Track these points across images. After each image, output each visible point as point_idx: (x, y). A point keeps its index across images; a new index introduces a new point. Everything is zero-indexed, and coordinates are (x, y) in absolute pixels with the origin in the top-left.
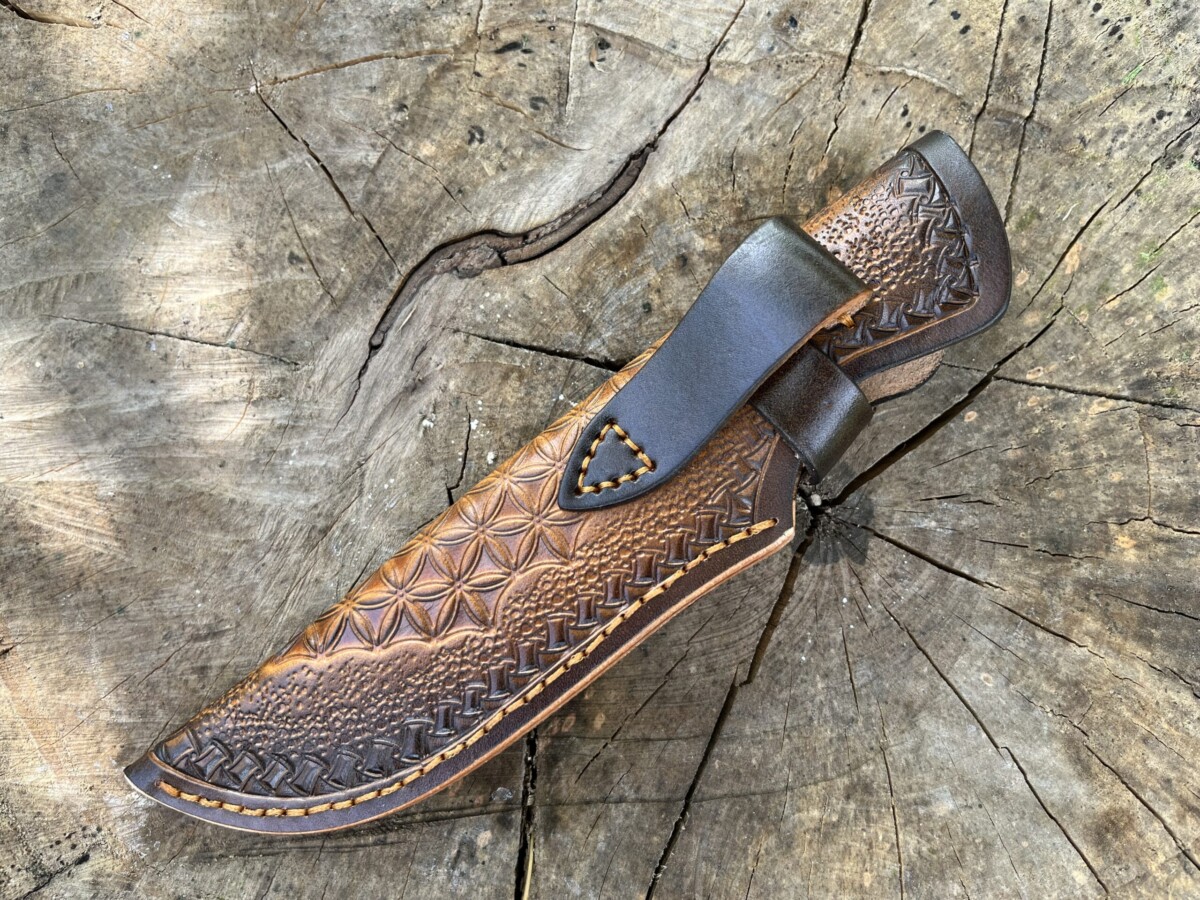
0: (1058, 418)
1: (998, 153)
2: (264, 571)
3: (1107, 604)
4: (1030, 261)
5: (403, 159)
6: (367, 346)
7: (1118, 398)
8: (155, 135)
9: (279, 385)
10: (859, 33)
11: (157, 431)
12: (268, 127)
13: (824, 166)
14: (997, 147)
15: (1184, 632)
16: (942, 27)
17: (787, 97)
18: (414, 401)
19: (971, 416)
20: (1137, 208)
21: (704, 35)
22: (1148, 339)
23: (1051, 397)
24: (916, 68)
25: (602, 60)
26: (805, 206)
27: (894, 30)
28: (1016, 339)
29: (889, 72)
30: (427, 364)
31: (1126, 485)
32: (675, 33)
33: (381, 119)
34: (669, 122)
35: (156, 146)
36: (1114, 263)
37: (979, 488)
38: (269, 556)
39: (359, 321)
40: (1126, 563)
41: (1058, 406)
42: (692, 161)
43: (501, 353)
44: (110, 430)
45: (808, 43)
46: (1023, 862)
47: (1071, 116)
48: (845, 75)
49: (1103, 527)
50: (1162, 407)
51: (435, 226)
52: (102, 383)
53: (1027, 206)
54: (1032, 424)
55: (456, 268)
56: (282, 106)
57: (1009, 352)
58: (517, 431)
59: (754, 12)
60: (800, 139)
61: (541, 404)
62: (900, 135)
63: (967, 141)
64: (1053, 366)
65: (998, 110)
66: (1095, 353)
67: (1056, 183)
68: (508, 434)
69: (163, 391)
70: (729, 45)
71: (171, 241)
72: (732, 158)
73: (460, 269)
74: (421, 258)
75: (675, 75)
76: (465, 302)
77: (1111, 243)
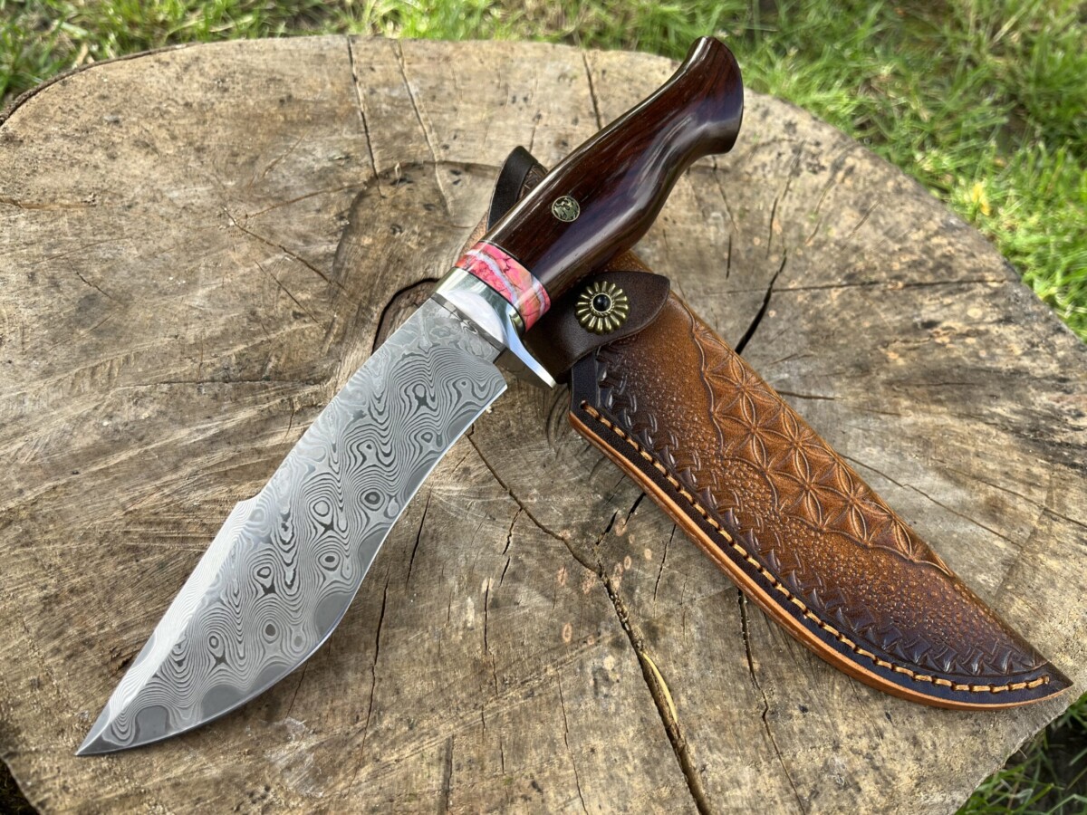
0: (818, 303)
1: (708, 187)
3: (907, 390)
4: (756, 232)
5: (353, 248)
7: (842, 286)
8: (164, 260)
9: (313, 397)
12: (250, 243)
14: (706, 184)
19: (772, 313)
20: (794, 197)
22: (838, 255)
23: (808, 294)
25: (460, 180)
28: (772, 270)
31: (874, 327)
33: (330, 226)
35: (167, 266)
36: (799, 224)
37: (800, 349)
40: (901, 366)
41: (814, 297)
44: (180, 460)
49: (877, 352)
50: (867, 285)
51: (390, 281)
53: (738, 208)
54: (806, 310)
55: (413, 303)
56: (257, 229)
57: (772, 277)
59: (541, 143)
64: (800, 279)
67: (746, 195)
69: (219, 422)
71: (197, 320)
74: (388, 301)
77: (791, 215)
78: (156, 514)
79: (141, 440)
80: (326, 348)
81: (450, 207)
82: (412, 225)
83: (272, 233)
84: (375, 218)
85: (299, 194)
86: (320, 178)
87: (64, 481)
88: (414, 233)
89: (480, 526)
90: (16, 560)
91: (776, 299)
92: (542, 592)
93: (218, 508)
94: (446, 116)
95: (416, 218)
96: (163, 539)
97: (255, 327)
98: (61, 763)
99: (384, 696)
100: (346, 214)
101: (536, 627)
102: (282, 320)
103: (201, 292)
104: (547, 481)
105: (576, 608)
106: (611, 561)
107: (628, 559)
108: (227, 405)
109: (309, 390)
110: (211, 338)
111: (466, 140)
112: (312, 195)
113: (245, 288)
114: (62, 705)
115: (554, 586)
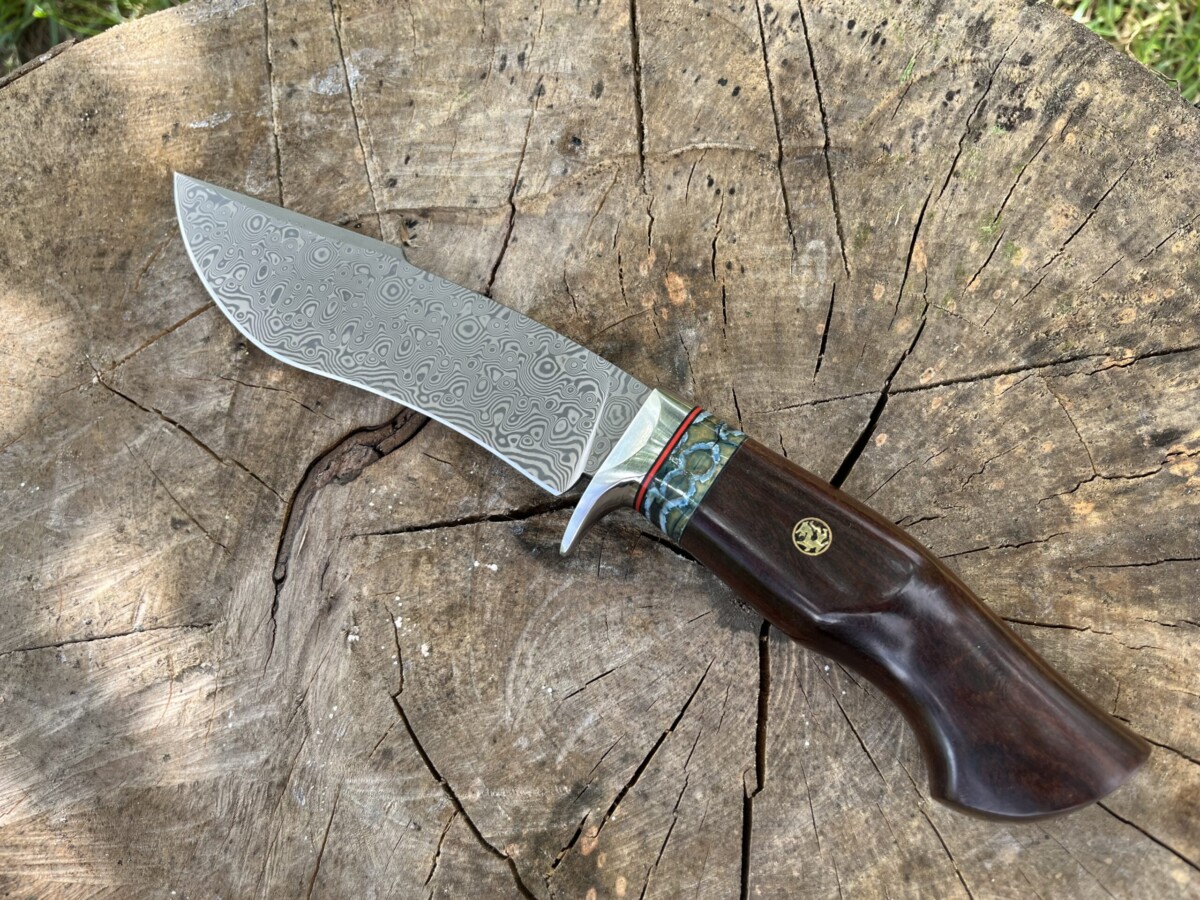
0: (966, 411)
1: (810, 187)
2: (233, 848)
3: (1092, 577)
4: (880, 273)
5: (255, 393)
6: (272, 582)
7: (1017, 370)
8: (15, 455)
9: (197, 651)
10: (641, 128)
11: (91, 741)
12: (118, 409)
13: (652, 258)
14: (807, 182)
15: (1182, 577)
16: (714, 97)
17: (596, 208)
18: (334, 621)
19: (881, 439)
20: (961, 188)
21: (499, 182)
22: (1023, 304)
23: (953, 393)
24: (704, 140)
25: (414, 236)
26: (648, 300)
27: (671, 115)
28: (896, 350)
29: (682, 152)
30: (335, 579)
31: (1060, 451)
32: (472, 190)
33: (222, 364)
34: (495, 270)
35: (18, 464)
36: (960, 247)
37: (917, 506)
38: (233, 830)
39: (257, 560)
40: (1094, 529)
41: (962, 399)
42: (528, 297)
43: (403, 542)
44: (46, 754)
45: (597, 154)
46: (1113, 882)
47: (865, 130)
48: (643, 170)
49: (1054, 501)
50: (1063, 364)
51: (303, 444)
52: (26, 711)
53: (857, 225)
54: (943, 426)
55: (336, 477)
56: (127, 385)
57: (894, 365)
58: (443, 613)
59: (538, 146)
60: (622, 241)
61: (458, 578)
62: (713, 205)
63: (777, 188)
64: (942, 363)
65: (795, 150)
66: (976, 336)
67: (874, 195)
68: (435, 620)
69: (86, 699)
70: (525, 182)
71: (54, 549)
72: (565, 281)
73: (340, 475)
74: (299, 480)
75: (487, 226)
76: (354, 506)
77: (949, 229)
78: (22, 833)
80: (214, 571)
83: (146, 389)
89: (401, 839)
91: (894, 409)
96: (31, 867)
97: (125, 551)
102: (157, 534)
104: (497, 764)
107: (592, 894)
110: (70, 576)
111: (424, 161)
112: (199, 312)
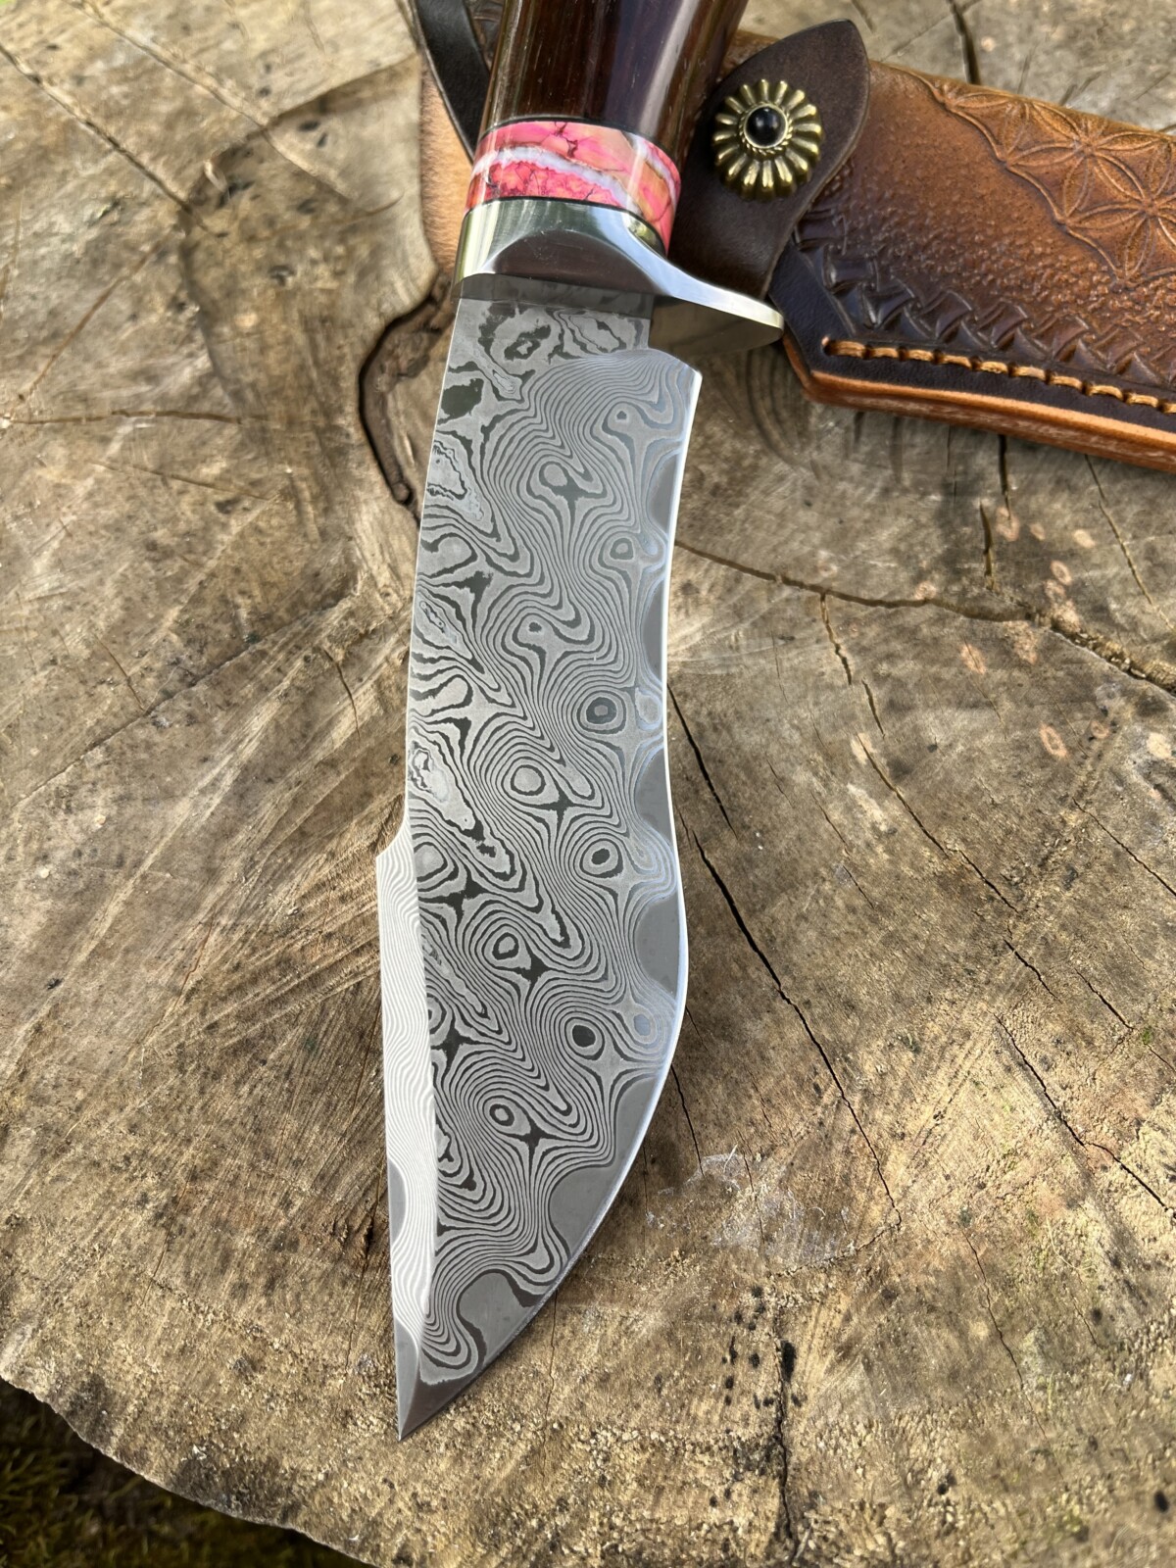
78: (237, 967)
79: (120, 863)
80: (313, 529)
81: (341, 187)
82: (301, 252)
83: (84, 399)
84: (233, 276)
85: (81, 308)
86: (95, 263)
87: (46, 1009)
88: (314, 262)
89: (778, 662)
90: (61, 1186)
91: (976, 16)
92: (960, 704)
93: (333, 895)
94: (228, 45)
95: (301, 237)
96: (279, 1001)
97: (173, 567)
98: (385, 1468)
99: (834, 1028)
100: (183, 296)
101: (995, 764)
102: (206, 529)
103: (40, 565)
104: (832, 523)
105: (1035, 694)
106: (1033, 586)
107: (1058, 566)
108: (220, 720)
109: (335, 615)
110: (112, 629)
111: (290, 61)
112: (103, 298)
113: (108, 514)
114: (316, 1373)
115: (970, 682)
